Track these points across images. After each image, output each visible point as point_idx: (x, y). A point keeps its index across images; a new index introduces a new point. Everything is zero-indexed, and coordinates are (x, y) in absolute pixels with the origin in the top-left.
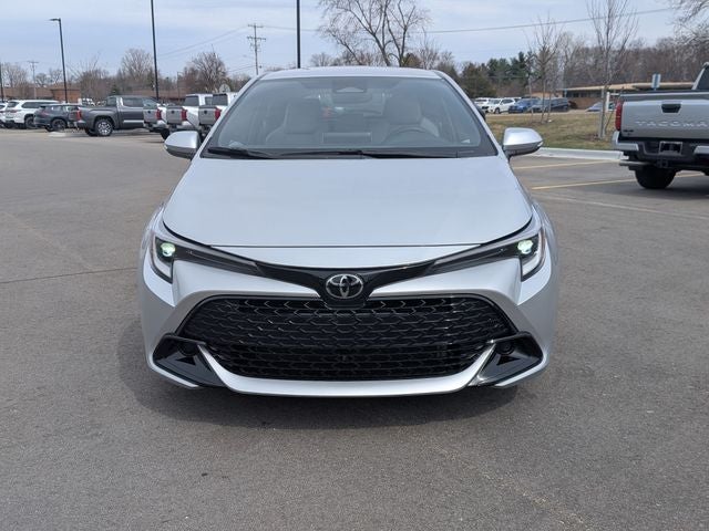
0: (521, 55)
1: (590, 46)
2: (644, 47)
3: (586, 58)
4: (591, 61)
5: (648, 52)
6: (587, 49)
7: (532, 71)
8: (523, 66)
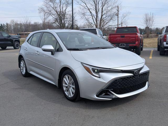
0: (1, 24)
1: (19, 23)
2: (31, 24)
3: (18, 26)
4: (19, 26)
5: (32, 25)
6: (18, 24)
7: (5, 28)
8: (2, 27)
